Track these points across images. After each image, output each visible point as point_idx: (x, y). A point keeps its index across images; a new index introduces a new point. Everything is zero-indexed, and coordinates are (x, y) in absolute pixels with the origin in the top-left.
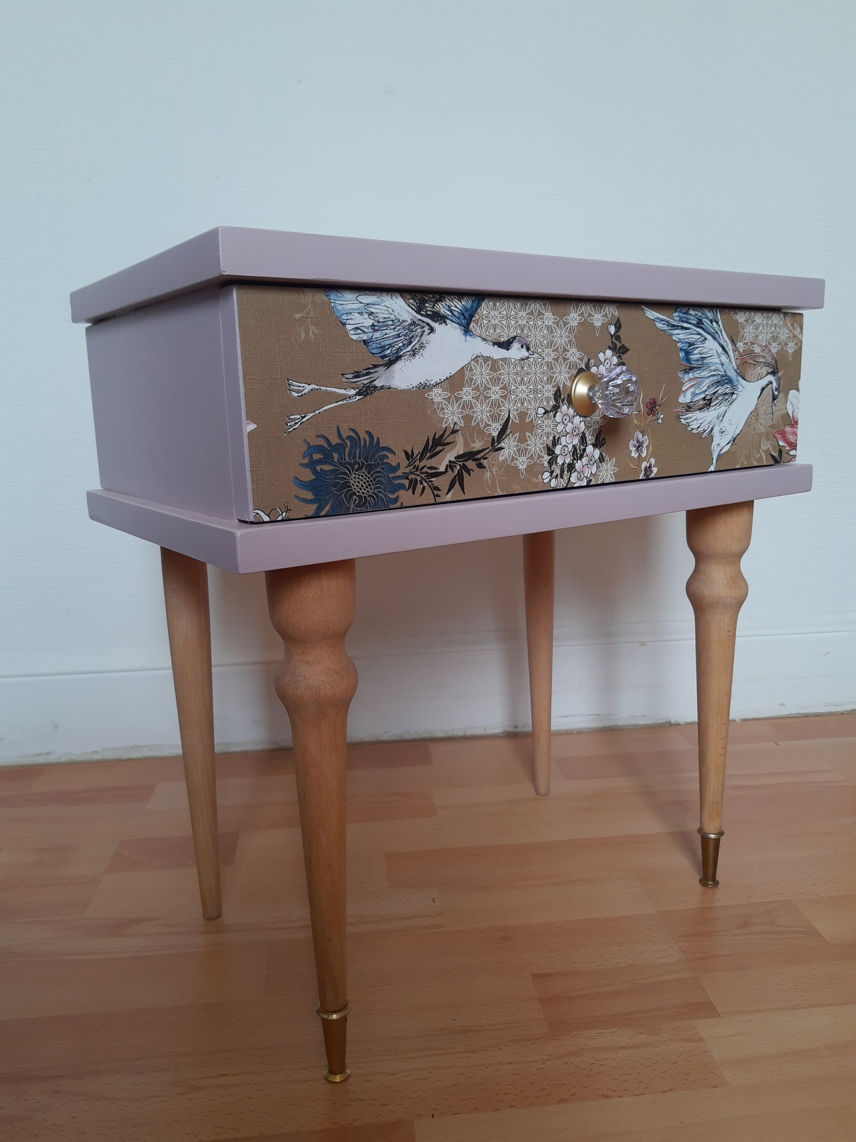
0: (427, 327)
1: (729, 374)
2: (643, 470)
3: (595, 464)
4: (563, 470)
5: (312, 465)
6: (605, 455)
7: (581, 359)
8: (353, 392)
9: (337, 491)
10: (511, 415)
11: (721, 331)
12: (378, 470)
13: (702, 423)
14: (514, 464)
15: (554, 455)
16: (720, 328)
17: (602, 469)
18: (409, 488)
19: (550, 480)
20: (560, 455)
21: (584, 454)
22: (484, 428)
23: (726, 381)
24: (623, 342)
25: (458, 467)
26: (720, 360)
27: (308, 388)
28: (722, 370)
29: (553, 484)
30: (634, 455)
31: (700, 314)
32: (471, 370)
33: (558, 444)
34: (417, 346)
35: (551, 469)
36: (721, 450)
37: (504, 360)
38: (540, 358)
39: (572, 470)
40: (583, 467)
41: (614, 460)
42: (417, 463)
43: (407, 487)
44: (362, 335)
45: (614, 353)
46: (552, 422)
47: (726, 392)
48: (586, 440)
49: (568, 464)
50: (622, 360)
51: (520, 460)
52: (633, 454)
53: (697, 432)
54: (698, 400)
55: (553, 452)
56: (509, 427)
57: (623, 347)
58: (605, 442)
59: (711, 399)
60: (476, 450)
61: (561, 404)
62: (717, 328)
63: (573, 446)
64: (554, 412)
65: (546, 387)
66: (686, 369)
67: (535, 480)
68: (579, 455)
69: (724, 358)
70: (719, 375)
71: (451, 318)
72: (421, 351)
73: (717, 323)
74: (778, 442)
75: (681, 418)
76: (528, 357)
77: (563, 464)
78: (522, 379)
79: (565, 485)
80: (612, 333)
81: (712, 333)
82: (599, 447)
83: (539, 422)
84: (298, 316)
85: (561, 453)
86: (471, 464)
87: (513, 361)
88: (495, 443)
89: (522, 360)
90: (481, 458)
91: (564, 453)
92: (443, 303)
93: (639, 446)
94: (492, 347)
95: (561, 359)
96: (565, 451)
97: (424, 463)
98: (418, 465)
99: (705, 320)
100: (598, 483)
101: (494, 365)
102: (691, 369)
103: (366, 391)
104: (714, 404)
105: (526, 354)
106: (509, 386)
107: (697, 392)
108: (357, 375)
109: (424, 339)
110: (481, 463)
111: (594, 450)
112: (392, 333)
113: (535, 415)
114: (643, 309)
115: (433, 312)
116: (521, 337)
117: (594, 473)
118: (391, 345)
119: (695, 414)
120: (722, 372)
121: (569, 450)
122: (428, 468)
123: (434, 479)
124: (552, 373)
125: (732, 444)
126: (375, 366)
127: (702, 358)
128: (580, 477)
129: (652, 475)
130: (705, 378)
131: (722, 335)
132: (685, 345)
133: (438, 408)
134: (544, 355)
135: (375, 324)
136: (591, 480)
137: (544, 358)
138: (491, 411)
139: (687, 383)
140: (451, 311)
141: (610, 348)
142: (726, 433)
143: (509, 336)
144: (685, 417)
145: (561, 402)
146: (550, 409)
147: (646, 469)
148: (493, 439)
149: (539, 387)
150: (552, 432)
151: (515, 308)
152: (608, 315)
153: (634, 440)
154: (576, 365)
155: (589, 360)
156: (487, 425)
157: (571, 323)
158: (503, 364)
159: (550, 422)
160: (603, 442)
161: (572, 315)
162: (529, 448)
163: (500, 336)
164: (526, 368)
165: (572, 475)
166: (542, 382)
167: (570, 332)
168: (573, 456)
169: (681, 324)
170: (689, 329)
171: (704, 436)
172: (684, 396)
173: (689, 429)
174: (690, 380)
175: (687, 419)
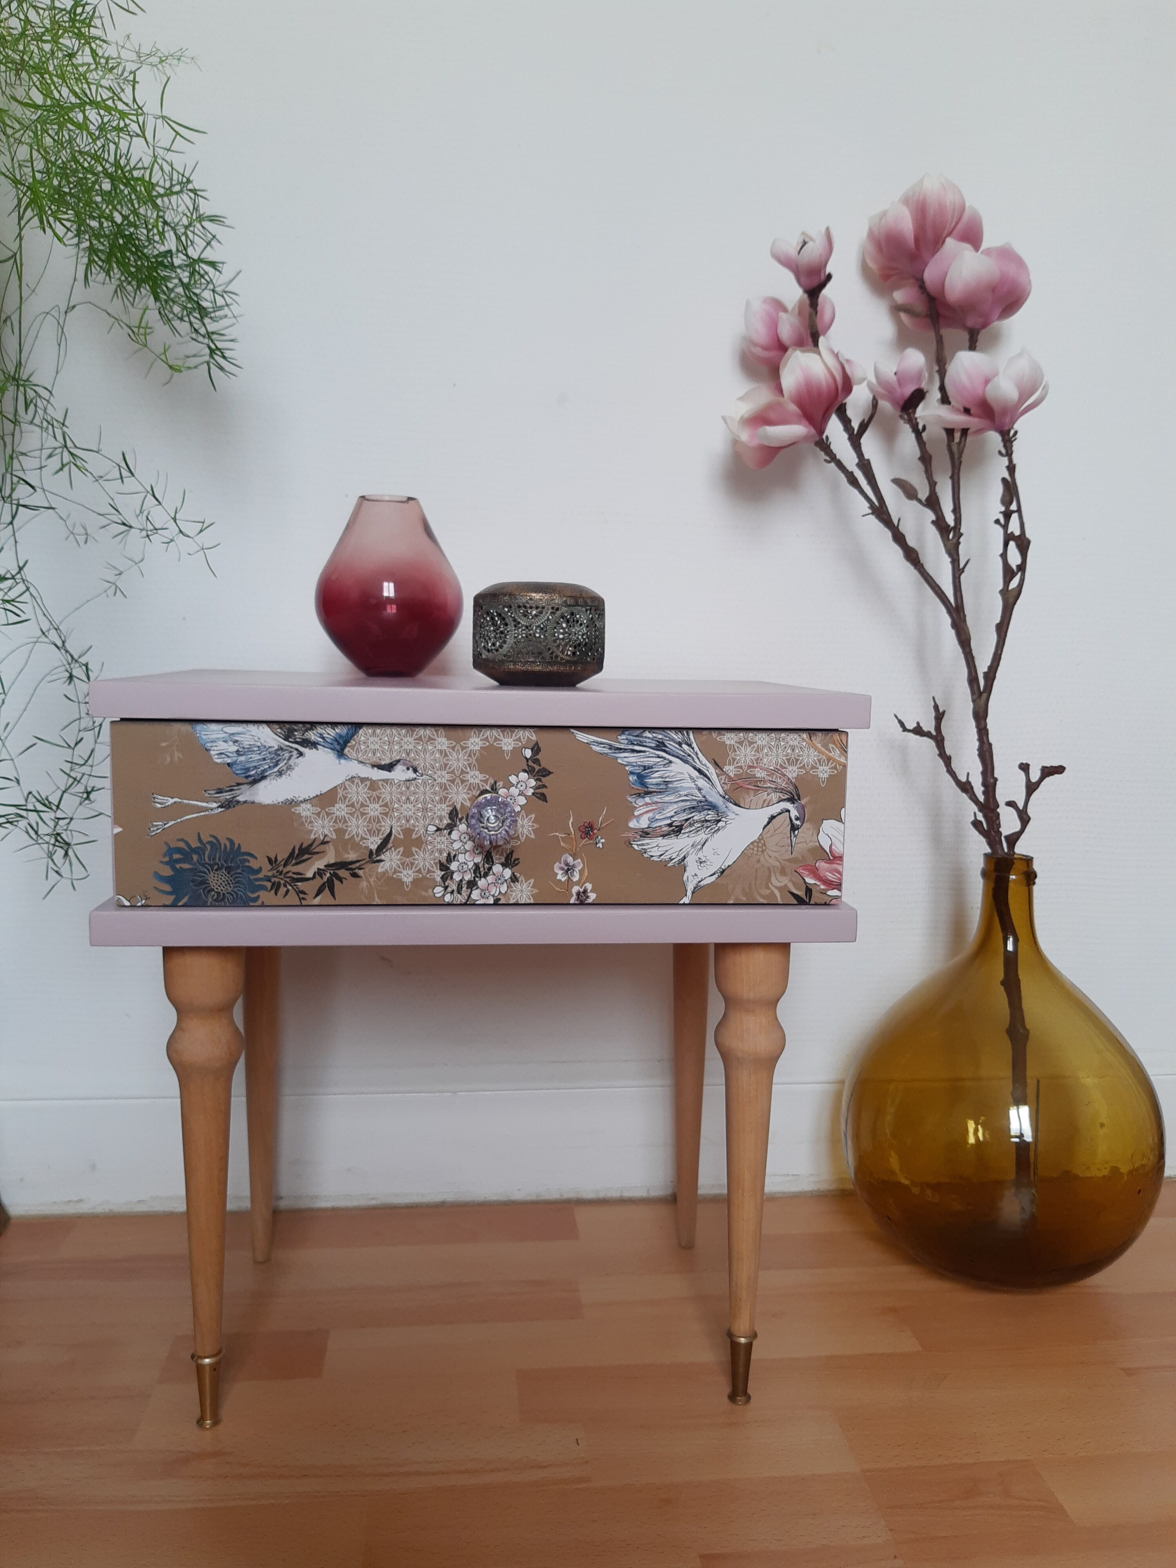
0: (295, 752)
1: (710, 799)
2: (574, 894)
4: (462, 886)
5: (171, 863)
6: (519, 875)
7: (486, 781)
8: (215, 805)
9: (196, 886)
10: (393, 831)
11: (697, 754)
12: (239, 871)
13: (667, 851)
14: (397, 876)
15: (449, 871)
16: (694, 751)
17: (515, 889)
18: (271, 889)
19: (444, 895)
20: (456, 871)
21: (490, 873)
22: (360, 841)
23: (706, 807)
24: (543, 764)
25: (328, 875)
26: (696, 785)
27: (171, 801)
28: (700, 795)
29: (448, 898)
30: (561, 879)
31: (660, 737)
32: (345, 789)
33: (454, 860)
34: (284, 768)
35: (444, 884)
36: (700, 882)
37: (386, 781)
38: (431, 779)
39: (473, 887)
40: (489, 885)
41: (532, 881)
42: (281, 868)
43: (269, 888)
44: (226, 759)
45: (530, 775)
46: (447, 839)
47: (707, 818)
48: (492, 859)
49: (468, 881)
50: (542, 782)
51: (405, 872)
52: (559, 877)
53: (660, 860)
54: (660, 826)
55: (448, 868)
56: (391, 841)
57: (544, 769)
58: (519, 862)
59: (682, 825)
60: (350, 860)
61: (458, 823)
62: (690, 751)
63: (475, 864)
64: (449, 830)
65: (439, 806)
66: (639, 794)
67: (424, 893)
68: (482, 873)
69: (702, 782)
70: (695, 800)
71: (323, 744)
72: (289, 772)
73: (690, 745)
74: (804, 879)
75: (632, 844)
76: (415, 779)
77: (461, 881)
78: (408, 799)
79: (464, 901)
80: (528, 756)
81: (681, 756)
82: (511, 867)
83: (429, 838)
84: (164, 744)
85: (458, 869)
86: (342, 873)
87: (396, 781)
88: (374, 856)
89: (408, 780)
90: (357, 868)
91: (463, 870)
92: (314, 732)
93: (568, 869)
94: (370, 769)
95: (458, 781)
96: (464, 868)
97: (289, 868)
98: (282, 871)
99: (669, 743)
100: (510, 902)
101: (374, 785)
102: (648, 793)
103: (228, 805)
104: (687, 830)
105: (414, 776)
106: (391, 804)
107: (657, 817)
108: (220, 791)
109: (291, 762)
110: (356, 873)
111: (503, 870)
112: (259, 757)
113: (425, 832)
114: (575, 734)
115: (303, 740)
116: (407, 760)
117: (503, 892)
118: (255, 767)
119: (656, 841)
120: (699, 797)
121: (470, 867)
122: (294, 873)
123: (299, 884)
124: (446, 793)
125: (719, 877)
126: (238, 784)
127: (664, 782)
128: (485, 894)
129: (590, 901)
130: (671, 803)
131: (698, 758)
132: (637, 768)
133: (306, 821)
134: (436, 777)
135: (240, 750)
136: (500, 899)
137: (435, 780)
138: (368, 826)
139: (642, 808)
140: (323, 738)
141: (525, 771)
142: (708, 863)
144: (639, 843)
145: (457, 821)
146: (444, 827)
147: (578, 894)
148: (371, 851)
149: (430, 806)
150: (447, 849)
151: (400, 734)
152: (522, 740)
153: (560, 863)
154: (479, 786)
155: (495, 783)
156: (363, 838)
157: (472, 747)
158: (385, 784)
159: (444, 839)
160: (516, 862)
161: (472, 740)
162: (416, 862)
163: (380, 760)
164: (412, 789)
165: (473, 892)
166: (433, 801)
167: (470, 756)
168: (474, 873)
169: (631, 747)
170: (644, 752)
171: (670, 865)
172: (638, 822)
173: (646, 855)
174: (647, 804)
175: (643, 845)
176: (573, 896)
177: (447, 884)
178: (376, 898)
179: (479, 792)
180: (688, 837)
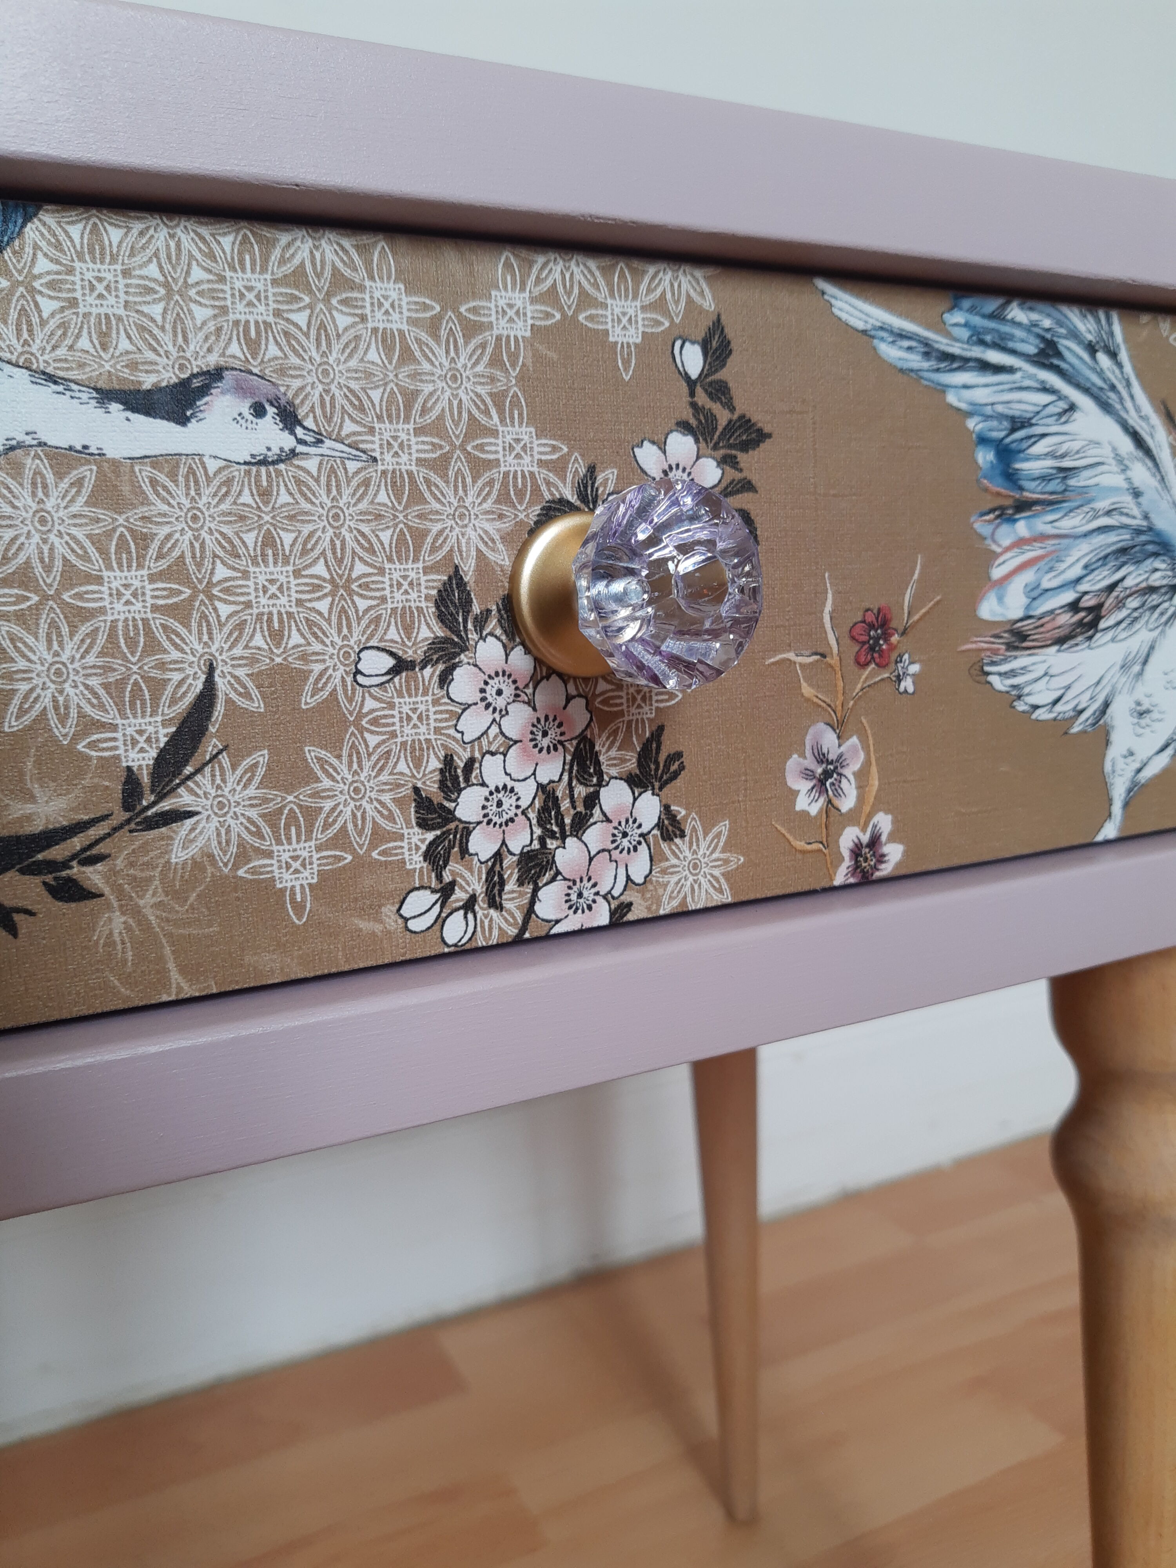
1: (1160, 522)
2: (846, 854)
3: (643, 849)
4: (501, 876)
6: (683, 812)
7: (559, 467)
10: (220, 682)
11: (1128, 384)
13: (1068, 687)
14: (253, 871)
15: (452, 826)
16: (1122, 373)
17: (674, 861)
19: (440, 922)
20: (479, 823)
21: (592, 815)
22: (76, 738)
23: (1150, 548)
24: (742, 406)
26: (1128, 480)
28: (1136, 512)
29: (456, 930)
30: (807, 808)
31: (1047, 323)
33: (467, 783)
35: (439, 877)
36: (1139, 771)
38: (356, 458)
39: (539, 875)
40: (591, 859)
41: (723, 827)
45: (703, 444)
46: (436, 702)
47: (1151, 582)
48: (598, 764)
49: (522, 853)
50: (741, 470)
51: (284, 852)
52: (801, 802)
53: (1052, 716)
54: (1052, 612)
55: (449, 816)
56: (212, 729)
57: (745, 423)
58: (682, 768)
59: (1100, 606)
60: (38, 826)
61: (473, 636)
62: (1114, 373)
63: (541, 787)
64: (441, 667)
65: (396, 569)
66: (1002, 508)
67: (365, 925)
68: (568, 821)
69: (1141, 473)
70: (1126, 526)
73: (1113, 355)
75: (988, 674)
76: (293, 453)
77: (498, 856)
78: (269, 541)
79: (513, 931)
80: (694, 373)
81: (1095, 390)
82: (657, 785)
83: (370, 704)
85: (485, 816)
87: (213, 466)
88: (146, 799)
89: (264, 462)
90: (73, 857)
91: (500, 815)
93: (827, 774)
94: (89, 410)
95: (458, 464)
96: (505, 807)
99: (1067, 345)
100: (662, 912)
101: (113, 481)
102: (1023, 506)
104: (1111, 621)
105: (287, 441)
106: (199, 565)
107: (1046, 584)
110: (70, 880)
111: (635, 799)
113: (349, 680)
114: (823, 293)
116: (251, 373)
117: (639, 879)
119: (1044, 658)
120: (1134, 517)
121: (524, 803)
124: (419, 517)
127: (1061, 470)
128: (580, 895)
129: (886, 870)
130: (1076, 537)
132: (995, 423)
134: (376, 446)
136: (630, 904)
137: (375, 460)
138: (108, 669)
139: (1008, 555)
141: (685, 427)
142: (1155, 715)
143: (182, 367)
144: (1003, 668)
145: (470, 626)
146: (420, 655)
147: (857, 851)
148: (131, 779)
149: (360, 569)
150: (438, 742)
151: (212, 256)
152: (671, 306)
153: (803, 755)
154: (536, 490)
155: (592, 470)
156: (88, 725)
157: (501, 327)
158: (162, 478)
159: (423, 703)
160: (674, 767)
161: (501, 298)
162: (328, 805)
163: (133, 366)
164: (284, 498)
165: (540, 894)
166: (371, 551)
167: (496, 361)
168: (541, 823)
169: (976, 352)
170: (1010, 370)
171: (1076, 729)
172: (1000, 599)
173: (1021, 707)
174: (1020, 543)
175: (1012, 673)
176: (843, 859)
177: (447, 877)
178: (175, 976)
179: (537, 509)
180: (1113, 640)
